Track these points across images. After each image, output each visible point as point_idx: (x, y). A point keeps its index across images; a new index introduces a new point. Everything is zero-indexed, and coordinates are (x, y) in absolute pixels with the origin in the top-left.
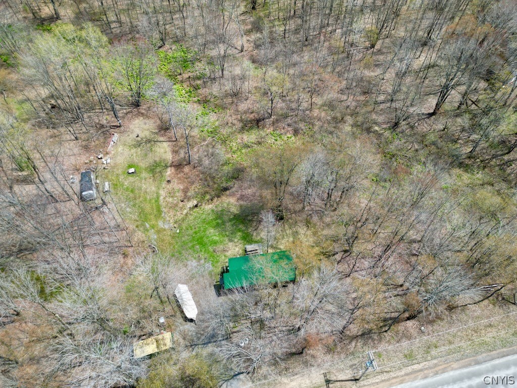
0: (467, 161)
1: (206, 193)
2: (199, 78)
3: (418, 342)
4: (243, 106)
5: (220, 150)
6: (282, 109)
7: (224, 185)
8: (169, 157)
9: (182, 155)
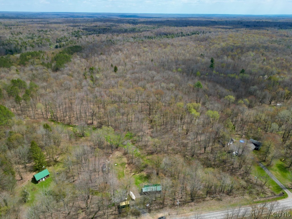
0: (213, 166)
1: (137, 171)
2: (135, 141)
3: (194, 208)
4: (148, 149)
5: (141, 160)
6: (159, 150)
7: (142, 169)
8: (126, 162)
9: (130, 161)
